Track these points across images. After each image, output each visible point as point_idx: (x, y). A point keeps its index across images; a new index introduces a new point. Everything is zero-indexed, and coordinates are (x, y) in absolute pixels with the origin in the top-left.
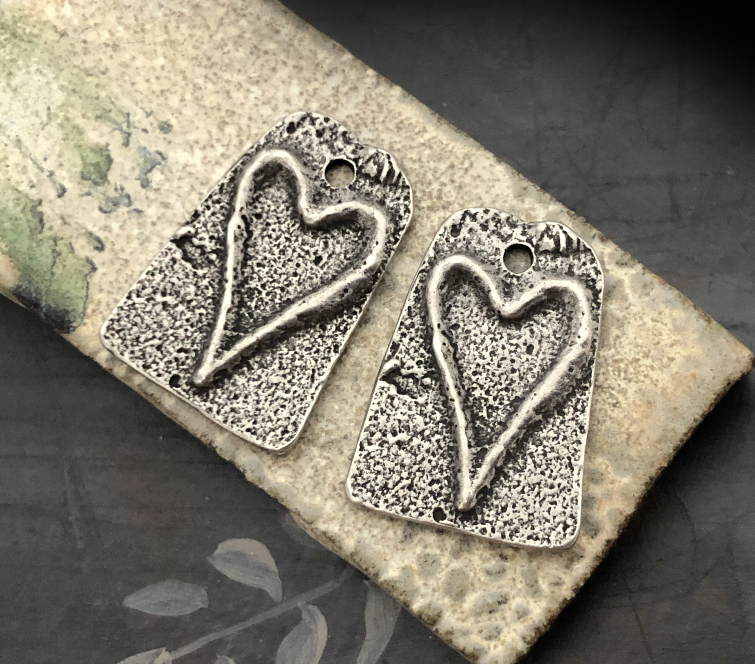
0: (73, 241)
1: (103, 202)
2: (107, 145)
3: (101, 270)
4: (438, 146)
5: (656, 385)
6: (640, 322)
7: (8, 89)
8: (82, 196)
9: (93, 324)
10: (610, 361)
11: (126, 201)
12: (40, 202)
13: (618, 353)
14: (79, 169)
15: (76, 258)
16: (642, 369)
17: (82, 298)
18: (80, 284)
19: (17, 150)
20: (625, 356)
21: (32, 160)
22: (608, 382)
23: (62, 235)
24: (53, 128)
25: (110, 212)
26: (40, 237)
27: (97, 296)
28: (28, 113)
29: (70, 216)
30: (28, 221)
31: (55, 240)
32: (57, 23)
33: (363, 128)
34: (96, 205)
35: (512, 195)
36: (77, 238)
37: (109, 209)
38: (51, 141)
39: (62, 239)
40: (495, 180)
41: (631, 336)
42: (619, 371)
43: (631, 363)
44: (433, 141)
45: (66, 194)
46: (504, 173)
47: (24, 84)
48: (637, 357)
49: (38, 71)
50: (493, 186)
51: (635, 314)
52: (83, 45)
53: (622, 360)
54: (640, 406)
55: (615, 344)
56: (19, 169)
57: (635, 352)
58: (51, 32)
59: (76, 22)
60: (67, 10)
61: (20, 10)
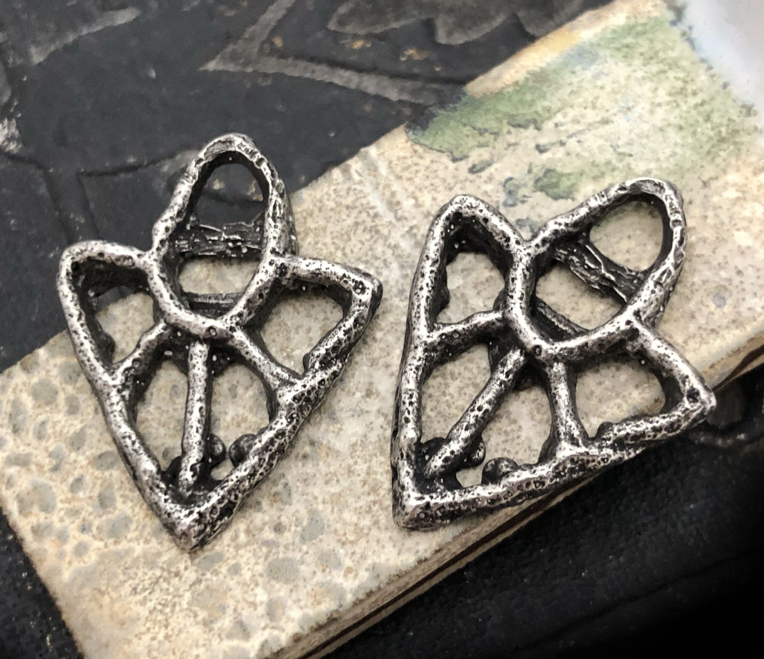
0: (489, 149)
1: (517, 183)
2: (573, 199)
3: (452, 166)
5: (136, 636)
6: (201, 643)
7: (665, 123)
8: (530, 165)
9: (404, 148)
10: (177, 600)
11: (510, 202)
12: (538, 129)
13: (181, 610)
14: (559, 169)
15: (472, 148)
16: (157, 628)
17: (432, 144)
18: (445, 146)
19: (598, 119)
20: (175, 616)
21: (583, 130)
22: (158, 591)
23: (498, 140)
24: (609, 155)
25: (504, 186)
26: (505, 122)
27: (429, 157)
28: (633, 136)
29: (514, 151)
30: (524, 115)
31: (496, 134)
32: (719, 183)
33: (503, 438)
34: (516, 176)
35: (378, 561)
36: (491, 152)
37: (507, 186)
38: (596, 151)
39: (495, 140)
40: (400, 549)
41: (191, 629)
42: (164, 605)
43: (166, 620)
45: (537, 152)
46: (404, 562)
47: (665, 139)
48: (169, 628)
49: (674, 154)
50: (394, 546)
51: (210, 641)
53: (172, 611)
54: (124, 613)
55: (191, 611)
56: (579, 118)
57: (175, 627)
58: (712, 174)
59: (715, 199)
60: (731, 194)
61: (748, 151)
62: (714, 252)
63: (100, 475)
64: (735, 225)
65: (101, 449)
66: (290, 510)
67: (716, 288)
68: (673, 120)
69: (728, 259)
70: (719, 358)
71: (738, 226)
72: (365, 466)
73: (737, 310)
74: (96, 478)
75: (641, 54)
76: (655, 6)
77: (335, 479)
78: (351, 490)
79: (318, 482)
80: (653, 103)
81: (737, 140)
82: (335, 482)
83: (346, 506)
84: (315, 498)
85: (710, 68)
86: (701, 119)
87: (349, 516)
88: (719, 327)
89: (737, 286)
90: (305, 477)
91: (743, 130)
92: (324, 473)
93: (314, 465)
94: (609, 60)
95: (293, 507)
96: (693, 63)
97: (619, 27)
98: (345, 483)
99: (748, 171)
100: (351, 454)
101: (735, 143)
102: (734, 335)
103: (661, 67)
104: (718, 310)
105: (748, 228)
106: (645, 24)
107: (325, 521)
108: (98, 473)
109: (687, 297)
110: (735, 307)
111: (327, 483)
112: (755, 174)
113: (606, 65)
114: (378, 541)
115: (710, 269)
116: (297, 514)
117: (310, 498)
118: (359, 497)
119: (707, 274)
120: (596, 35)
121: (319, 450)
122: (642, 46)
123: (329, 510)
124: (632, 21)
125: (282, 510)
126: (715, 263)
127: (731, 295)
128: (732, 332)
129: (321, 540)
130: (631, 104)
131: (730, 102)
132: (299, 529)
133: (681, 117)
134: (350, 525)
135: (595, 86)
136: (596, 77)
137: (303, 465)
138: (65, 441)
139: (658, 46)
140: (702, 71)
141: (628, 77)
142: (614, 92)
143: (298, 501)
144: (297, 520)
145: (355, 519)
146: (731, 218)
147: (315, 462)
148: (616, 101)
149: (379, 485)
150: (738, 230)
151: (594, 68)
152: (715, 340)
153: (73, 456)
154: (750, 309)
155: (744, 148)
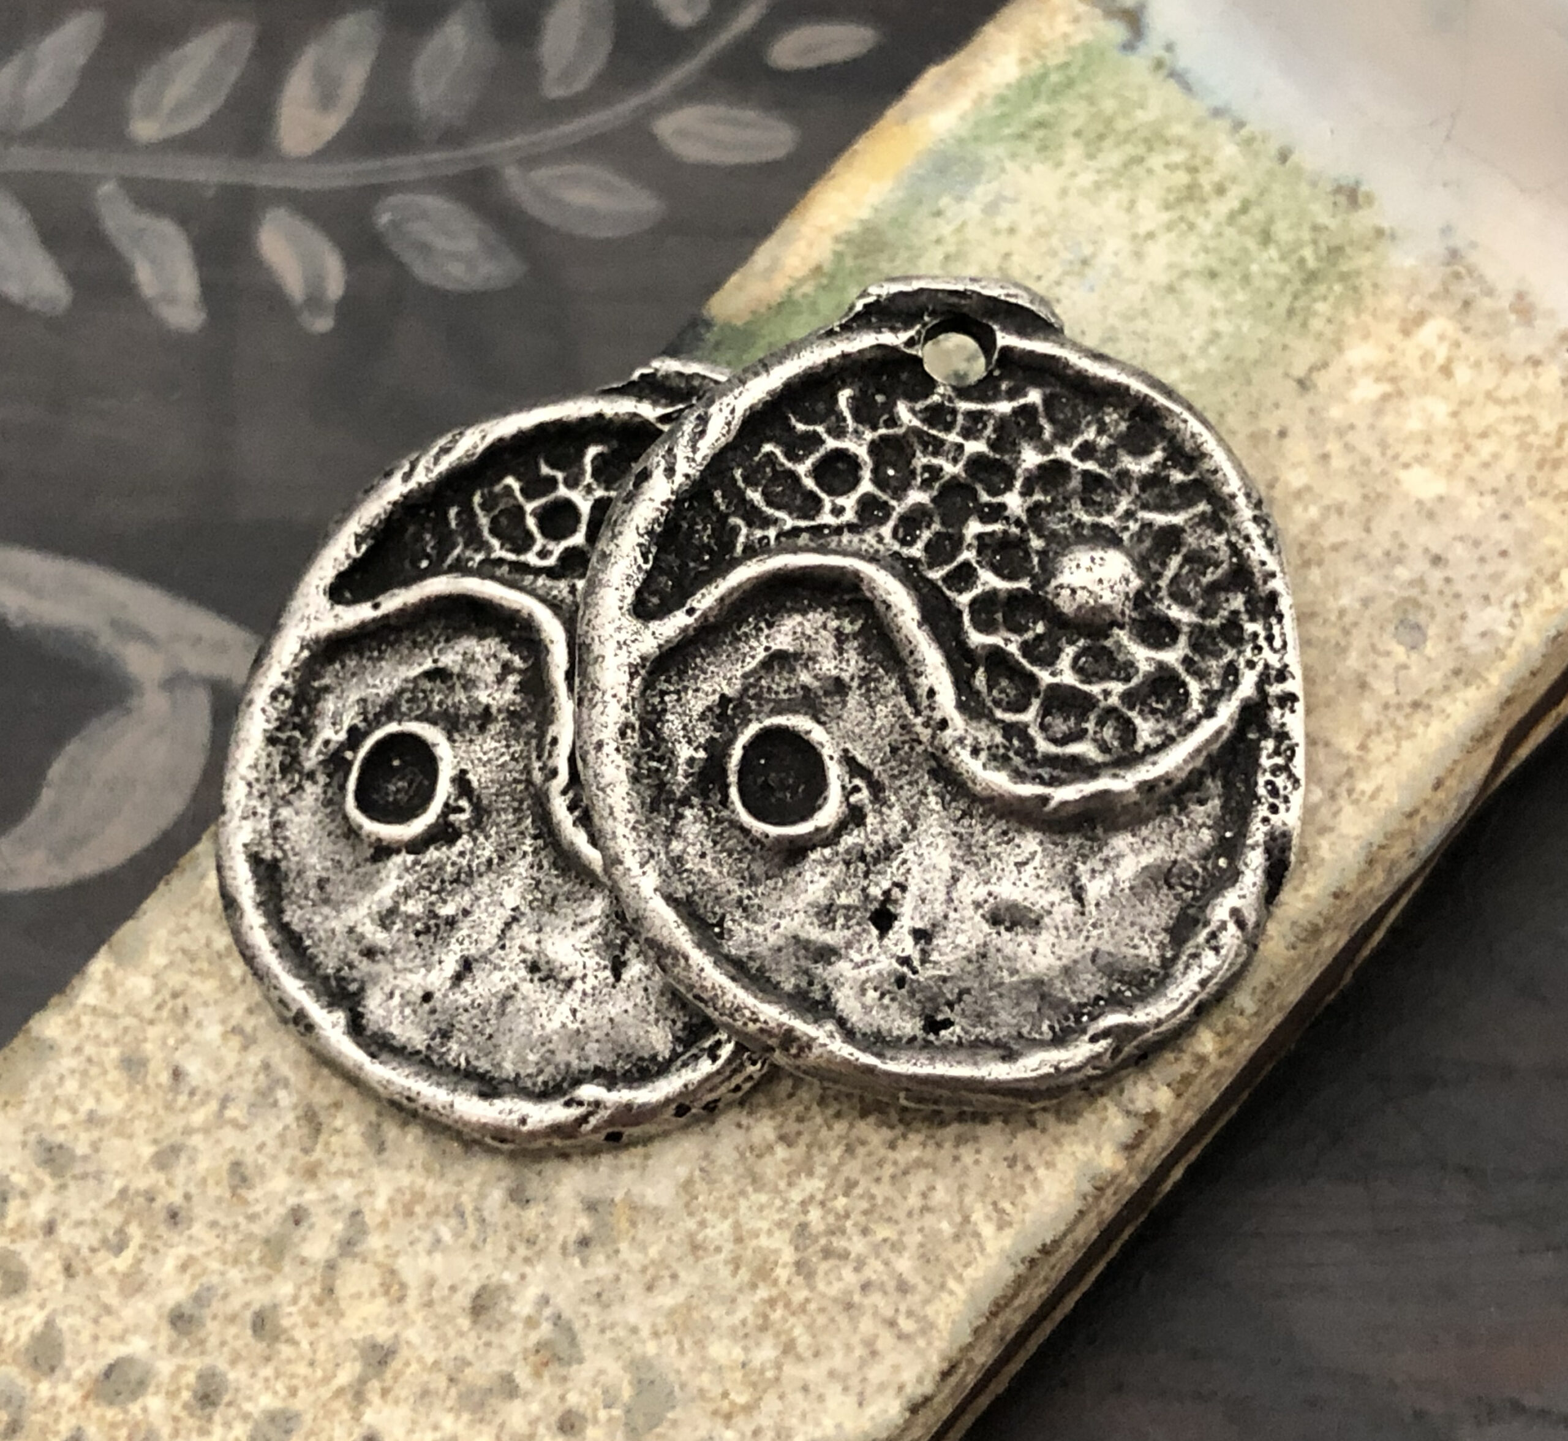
4: (959, 1257)
7: (1175, 274)
28: (1112, 320)
32: (1335, 372)
35: (819, 1434)
40: (861, 1394)
44: (974, 1243)
46: (879, 1420)
47: (1186, 309)
49: (1216, 336)
50: (846, 1389)
52: (1275, 431)
58: (1313, 358)
59: (1336, 412)
60: (1368, 390)
61: (1375, 286)
62: (1368, 530)
63: (120, 1417)
64: (1396, 457)
65: (104, 1354)
66: (581, 1374)
67: (1395, 606)
68: (1190, 263)
69: (1405, 538)
70: (1448, 763)
71: (1405, 458)
72: (725, 1226)
73: (1455, 644)
74: (114, 1425)
75: (1077, 134)
76: (1076, 20)
77: (666, 1273)
78: (709, 1288)
79: (631, 1292)
80: (1134, 237)
81: (1344, 267)
82: (668, 1280)
83: (710, 1327)
84: (634, 1330)
85: (1239, 125)
86: (1251, 244)
87: (721, 1350)
88: (1428, 692)
89: (1441, 593)
90: (596, 1289)
91: (1352, 243)
92: (636, 1267)
93: (608, 1257)
94: (1009, 165)
95: (586, 1365)
96: (1198, 124)
97: (1009, 86)
98: (690, 1277)
99: (1390, 331)
100: (687, 1205)
101: (1343, 277)
102: (1467, 704)
103: (1129, 150)
104: (1414, 656)
105: (1426, 455)
106: (1066, 65)
107: (672, 1377)
108: (112, 1414)
109: (1338, 644)
110: (1450, 640)
111: (650, 1288)
112: (1406, 332)
113: (1003, 176)
114: (805, 1389)
115: (1370, 569)
116: (602, 1379)
117: (621, 1332)
118: (733, 1301)
119: (1367, 582)
120: (962, 118)
121: (611, 1219)
122: (1074, 116)
123: (675, 1347)
124: (1036, 65)
125: (565, 1379)
126: (1377, 553)
127: (1433, 616)
128: (1460, 695)
129: (674, 1423)
130: (1087, 250)
131: (1304, 190)
132: (616, 1412)
133: (1206, 251)
134: (732, 1369)
135: (996, 232)
136: (992, 208)
137: (584, 1262)
138: (15, 1361)
139: (1109, 105)
140: (1222, 138)
141: (1064, 192)
142: (1042, 234)
143: (596, 1348)
144: (605, 1392)
145: (738, 1353)
146: (1383, 445)
147: (610, 1249)
148: (1054, 253)
149: (772, 1258)
150: (1406, 466)
151: (982, 192)
152: (1427, 725)
153: (44, 1389)
154: (1483, 635)
155: (1365, 284)
